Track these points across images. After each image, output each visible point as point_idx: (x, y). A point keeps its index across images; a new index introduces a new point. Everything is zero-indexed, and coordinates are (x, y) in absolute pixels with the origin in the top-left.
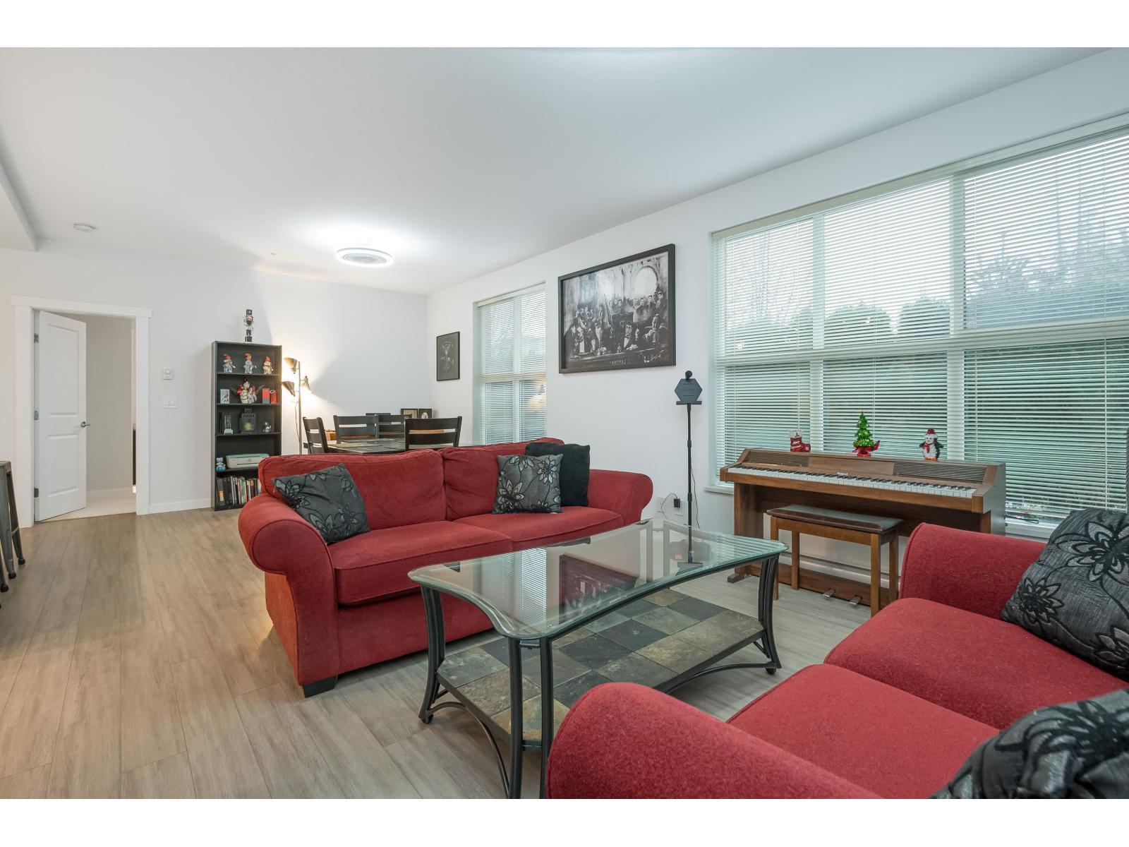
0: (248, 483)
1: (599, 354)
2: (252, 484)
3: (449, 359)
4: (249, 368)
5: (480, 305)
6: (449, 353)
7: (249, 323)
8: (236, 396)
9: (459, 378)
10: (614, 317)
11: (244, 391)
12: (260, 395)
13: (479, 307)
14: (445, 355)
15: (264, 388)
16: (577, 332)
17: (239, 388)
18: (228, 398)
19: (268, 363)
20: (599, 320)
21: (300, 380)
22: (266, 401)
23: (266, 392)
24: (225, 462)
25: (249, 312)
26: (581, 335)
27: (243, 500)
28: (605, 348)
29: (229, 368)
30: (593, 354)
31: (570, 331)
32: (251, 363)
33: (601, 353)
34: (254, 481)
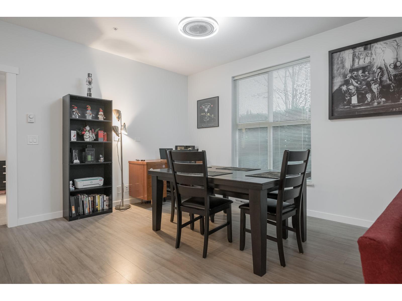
0: (90, 198)
1: (376, 104)
2: (92, 199)
3: (209, 114)
4: (89, 116)
5: (236, 78)
6: (208, 110)
7: (90, 83)
8: (80, 136)
9: (218, 126)
10: (395, 76)
11: (87, 132)
12: (97, 135)
13: (235, 80)
14: (205, 112)
15: (99, 130)
16: (348, 89)
17: (82, 130)
18: (76, 137)
19: (101, 113)
20: (377, 79)
21: (121, 126)
22: (101, 140)
23: (101, 133)
24: (74, 184)
25: (89, 75)
26: (353, 91)
27: (87, 211)
28: (383, 99)
29: (76, 115)
30: (368, 104)
31: (340, 89)
32: (91, 113)
33: (379, 103)
34: (93, 197)
